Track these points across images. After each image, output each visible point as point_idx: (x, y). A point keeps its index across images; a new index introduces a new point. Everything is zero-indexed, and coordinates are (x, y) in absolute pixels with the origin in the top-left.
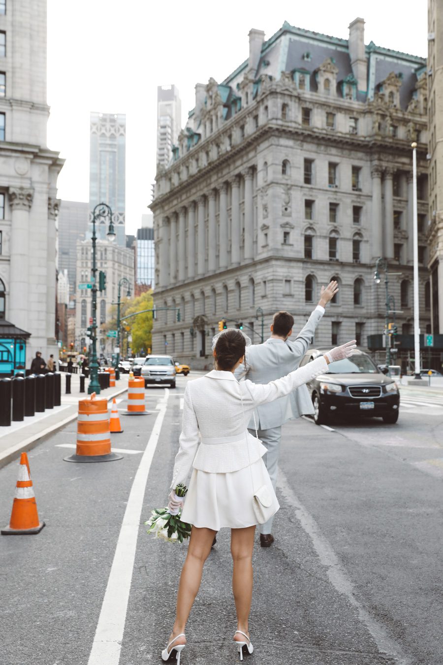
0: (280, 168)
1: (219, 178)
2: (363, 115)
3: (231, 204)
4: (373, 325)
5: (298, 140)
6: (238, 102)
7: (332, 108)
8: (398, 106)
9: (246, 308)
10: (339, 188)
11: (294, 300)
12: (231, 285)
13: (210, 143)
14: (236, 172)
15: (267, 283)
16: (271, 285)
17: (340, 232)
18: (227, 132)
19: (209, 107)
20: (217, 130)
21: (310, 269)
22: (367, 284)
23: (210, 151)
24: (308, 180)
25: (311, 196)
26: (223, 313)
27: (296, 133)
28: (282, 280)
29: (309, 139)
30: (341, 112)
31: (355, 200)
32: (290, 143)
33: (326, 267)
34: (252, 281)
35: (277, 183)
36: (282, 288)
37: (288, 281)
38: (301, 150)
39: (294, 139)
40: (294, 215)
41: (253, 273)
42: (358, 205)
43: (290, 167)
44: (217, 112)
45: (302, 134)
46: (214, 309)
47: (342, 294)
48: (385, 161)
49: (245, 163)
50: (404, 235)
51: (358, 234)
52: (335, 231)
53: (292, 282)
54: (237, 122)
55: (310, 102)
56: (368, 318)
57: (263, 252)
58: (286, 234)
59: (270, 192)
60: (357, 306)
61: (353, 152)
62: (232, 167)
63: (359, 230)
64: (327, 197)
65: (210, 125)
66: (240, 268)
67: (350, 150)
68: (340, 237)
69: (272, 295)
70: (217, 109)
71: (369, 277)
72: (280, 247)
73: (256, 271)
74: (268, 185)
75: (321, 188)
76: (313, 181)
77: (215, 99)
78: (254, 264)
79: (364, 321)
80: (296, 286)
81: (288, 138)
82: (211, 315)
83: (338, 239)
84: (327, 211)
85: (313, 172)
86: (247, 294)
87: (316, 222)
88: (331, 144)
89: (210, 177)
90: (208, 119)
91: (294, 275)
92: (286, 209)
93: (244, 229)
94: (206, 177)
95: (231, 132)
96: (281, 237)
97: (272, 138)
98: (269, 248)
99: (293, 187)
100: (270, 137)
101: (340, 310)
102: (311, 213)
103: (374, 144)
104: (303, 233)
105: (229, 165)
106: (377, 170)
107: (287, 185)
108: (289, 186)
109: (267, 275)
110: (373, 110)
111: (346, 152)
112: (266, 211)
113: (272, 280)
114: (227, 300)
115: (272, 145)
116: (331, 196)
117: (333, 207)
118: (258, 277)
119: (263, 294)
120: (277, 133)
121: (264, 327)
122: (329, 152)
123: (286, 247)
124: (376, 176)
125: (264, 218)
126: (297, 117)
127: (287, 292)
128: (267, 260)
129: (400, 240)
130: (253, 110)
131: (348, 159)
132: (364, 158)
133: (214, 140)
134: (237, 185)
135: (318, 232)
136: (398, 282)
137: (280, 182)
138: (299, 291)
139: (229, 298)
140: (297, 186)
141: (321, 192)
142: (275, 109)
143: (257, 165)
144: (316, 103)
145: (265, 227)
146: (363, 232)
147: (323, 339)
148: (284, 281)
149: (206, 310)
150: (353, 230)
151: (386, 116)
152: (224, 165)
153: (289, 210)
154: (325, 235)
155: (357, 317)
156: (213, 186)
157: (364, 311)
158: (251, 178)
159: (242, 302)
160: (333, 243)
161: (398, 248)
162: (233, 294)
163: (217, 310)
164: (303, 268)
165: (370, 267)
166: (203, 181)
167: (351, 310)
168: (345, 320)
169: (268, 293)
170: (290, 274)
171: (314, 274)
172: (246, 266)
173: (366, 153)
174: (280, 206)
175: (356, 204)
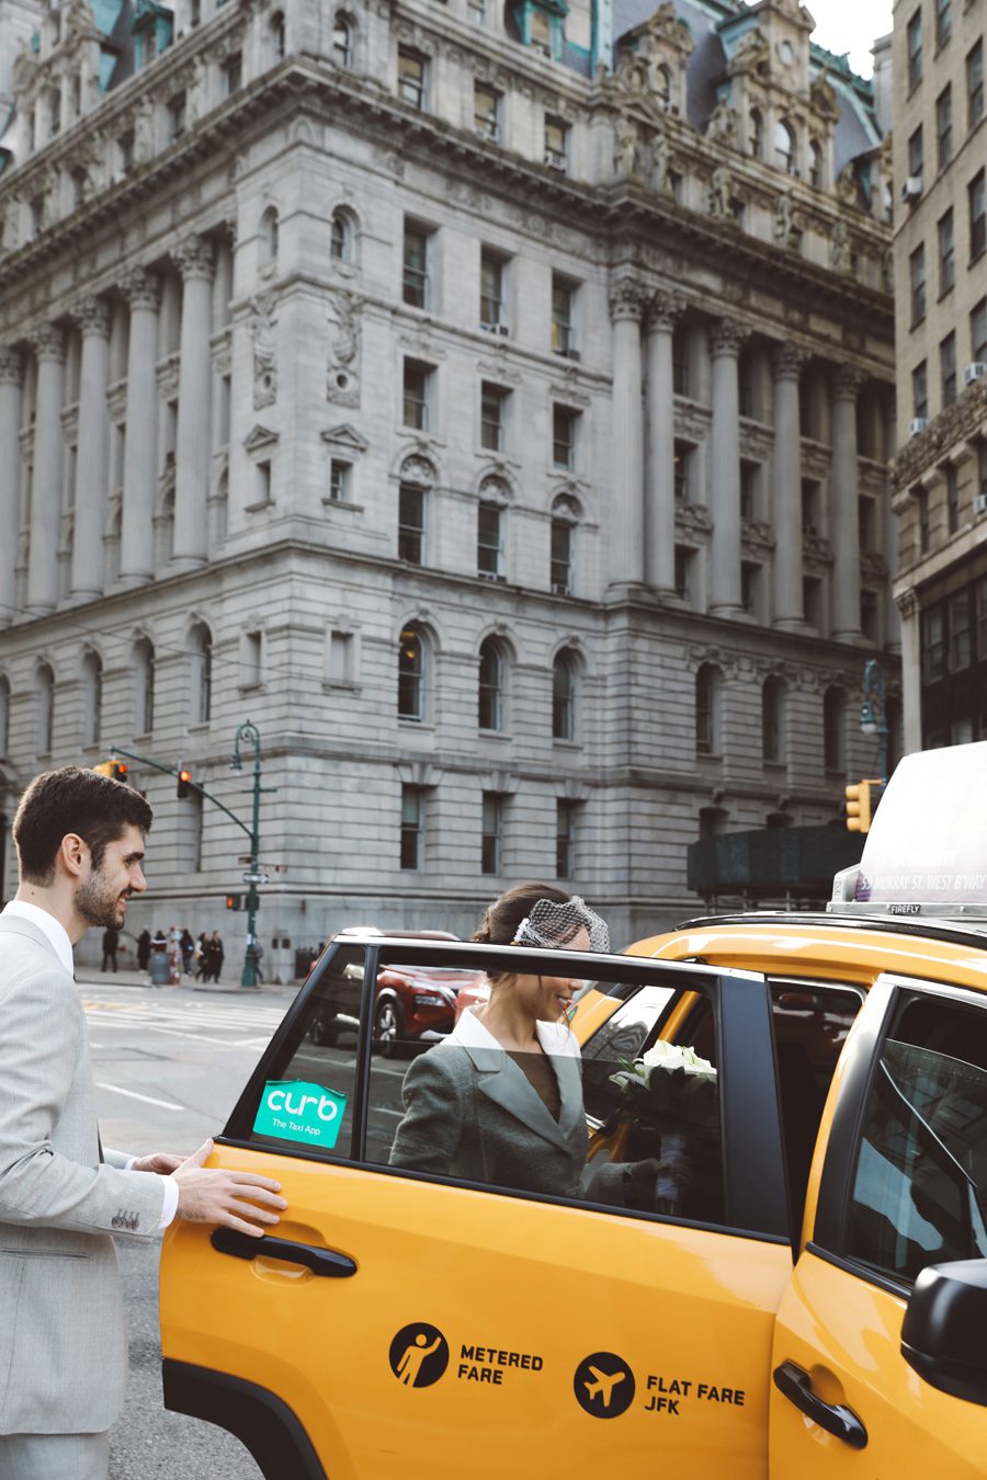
0: (326, 232)
1: (83, 282)
2: (584, 116)
3: (124, 372)
4: (612, 807)
5: (387, 147)
6: (160, 22)
7: (493, 70)
8: (683, 115)
9: (176, 732)
10: (513, 339)
11: (361, 706)
12: (117, 651)
13: (48, 164)
14: (151, 254)
15: (264, 638)
16: (282, 645)
17: (514, 486)
18: (118, 126)
19: (47, 52)
20: (76, 121)
21: (419, 602)
22: (592, 670)
23: (49, 192)
24: (413, 294)
25: (425, 347)
26: (79, 751)
27: (385, 117)
28: (322, 632)
29: (423, 153)
30: (520, 90)
31: (562, 384)
32: (362, 151)
33: (469, 600)
34: (202, 634)
35: (313, 283)
36: (322, 660)
37: (342, 637)
38: (397, 183)
39: (372, 140)
40: (365, 403)
41: (206, 607)
42: (569, 402)
43: (359, 236)
44: (79, 67)
45: (405, 124)
46: (42, 739)
47: (517, 697)
48: (653, 271)
49: (186, 219)
50: (701, 521)
51: (566, 499)
52: (496, 479)
53: (357, 642)
54: (155, 86)
55: (426, 30)
56: (595, 785)
57: (251, 530)
58: (340, 468)
59: (286, 311)
60: (560, 741)
61: (556, 226)
62: (133, 239)
63: (572, 486)
64: (476, 361)
65: (49, 114)
66: (153, 589)
67: (550, 218)
68: (511, 503)
69: (285, 685)
70: (79, 55)
71: (598, 645)
72: (317, 511)
73: (220, 599)
74: (280, 288)
75: (458, 326)
76: (430, 299)
77: (69, 20)
78: (213, 573)
79: (583, 793)
80: (368, 655)
81: (353, 132)
82: (33, 759)
83: (503, 507)
84: (473, 406)
85: (431, 269)
86: (180, 683)
87: (439, 441)
88: (489, 184)
89: (47, 281)
90: (43, 89)
91: (363, 616)
92: (341, 380)
93: (171, 458)
94: (31, 280)
95: (131, 122)
96: (320, 478)
97: (301, 118)
98: (278, 513)
99: (368, 308)
100: (290, 118)
101: (507, 753)
102: (420, 407)
103: (627, 207)
104: (396, 471)
105: (122, 233)
106: (630, 297)
107: (349, 295)
108: (354, 300)
109: (263, 611)
110: (617, 104)
111: (535, 222)
112: (268, 380)
113: (288, 627)
114: (98, 704)
115: (298, 144)
116: (490, 361)
117: (492, 402)
118: (226, 621)
119: (246, 678)
120: (316, 104)
121: (264, 797)
122: (485, 213)
123: (338, 516)
124: (626, 314)
125: (258, 408)
126: (383, 66)
127: (336, 673)
128: (267, 557)
129: (689, 536)
130: (222, 37)
131: (541, 247)
132: (589, 252)
133: (65, 157)
134: (151, 304)
135: (443, 474)
136: (688, 669)
137: (323, 279)
138: (379, 672)
139: (105, 699)
140: (380, 305)
141: (456, 338)
142: (311, 22)
143: (234, 224)
144: (446, 39)
145: (264, 438)
146: (582, 495)
147: (455, 853)
148: (329, 636)
149: (12, 741)
150: (554, 483)
151: (657, 131)
152: (105, 233)
153: (351, 383)
154: (465, 488)
155: (562, 780)
156: (55, 311)
157: (581, 761)
158: (205, 274)
159: (157, 712)
160: (489, 517)
161: (684, 557)
162: (122, 684)
163: (55, 743)
164: (396, 597)
165: (603, 612)
166: (19, 297)
167: (542, 755)
168: (526, 786)
169: (265, 675)
170: (351, 613)
171: (430, 619)
172: (181, 583)
173: (595, 237)
174: (319, 367)
175: (561, 400)
